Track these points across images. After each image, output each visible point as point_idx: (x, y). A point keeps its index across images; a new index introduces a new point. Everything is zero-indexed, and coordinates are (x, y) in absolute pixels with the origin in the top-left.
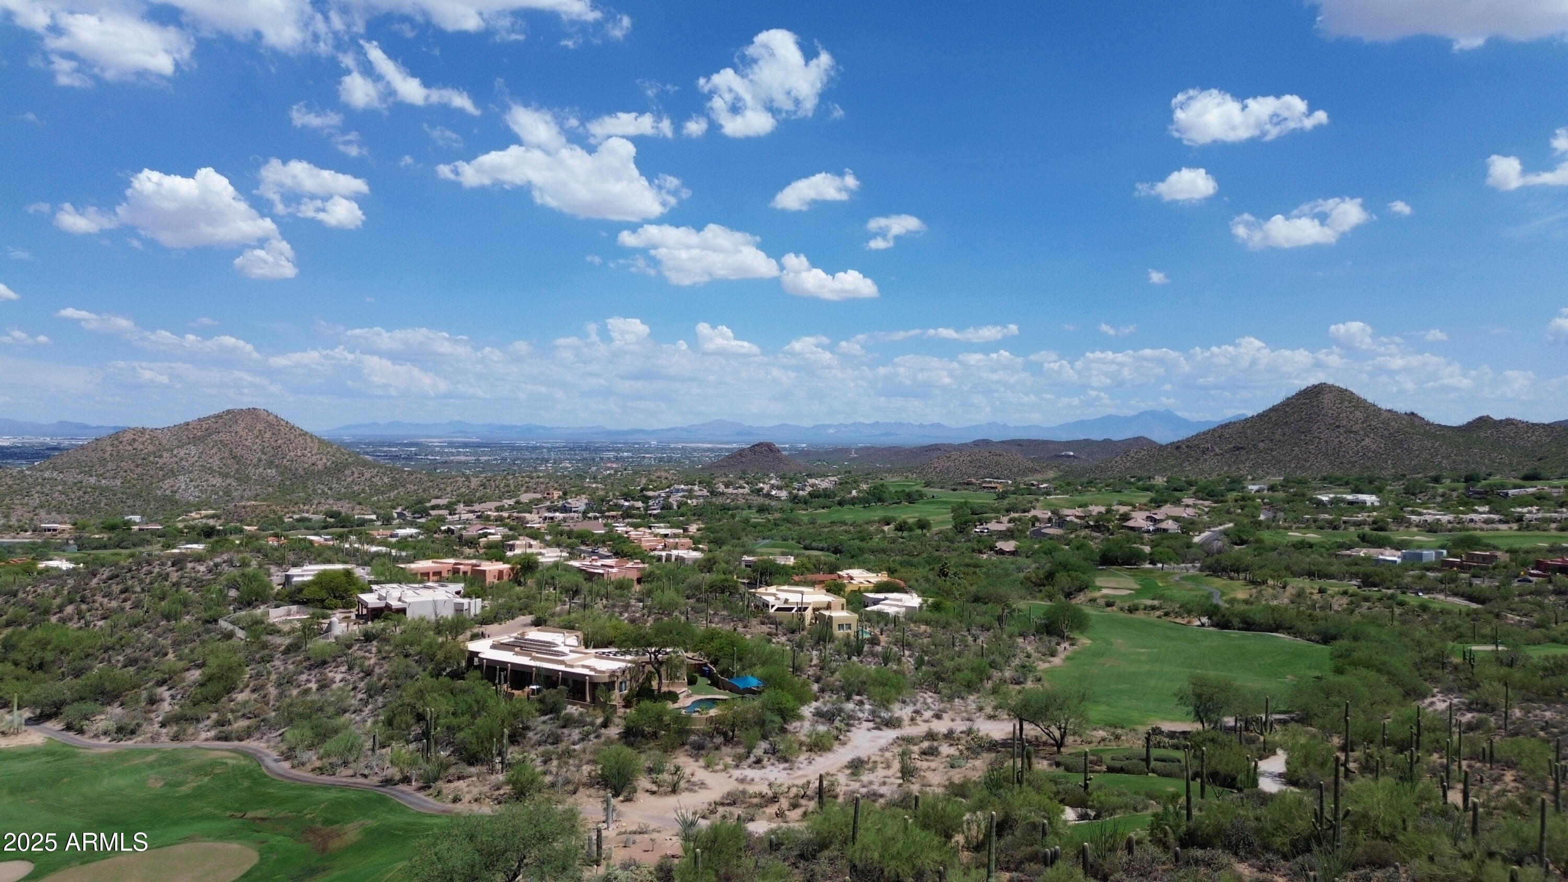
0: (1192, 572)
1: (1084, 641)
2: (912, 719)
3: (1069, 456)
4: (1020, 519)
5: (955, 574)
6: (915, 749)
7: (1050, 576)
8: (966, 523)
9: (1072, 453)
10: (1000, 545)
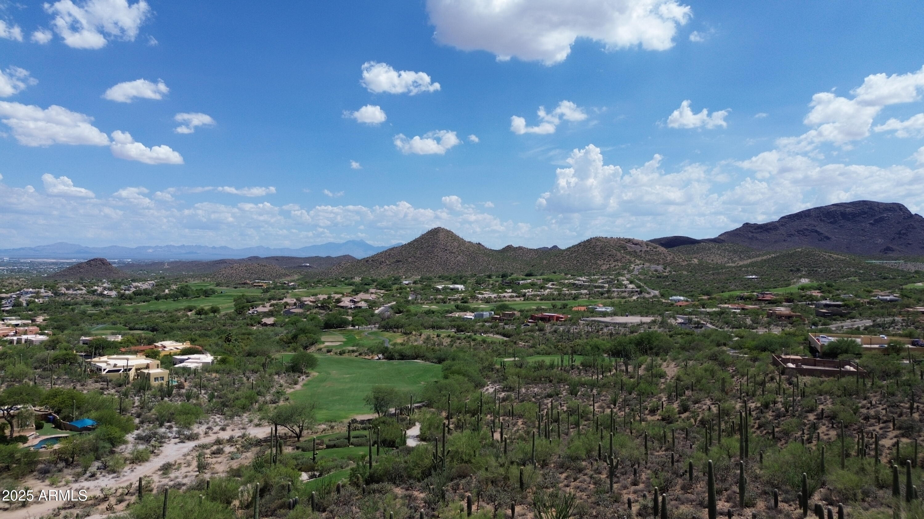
0: (374, 330)
1: (314, 374)
2: (206, 433)
3: (307, 266)
4: (277, 304)
5: (236, 340)
6: (208, 451)
7: (295, 337)
8: (243, 308)
9: (308, 265)
10: (265, 320)
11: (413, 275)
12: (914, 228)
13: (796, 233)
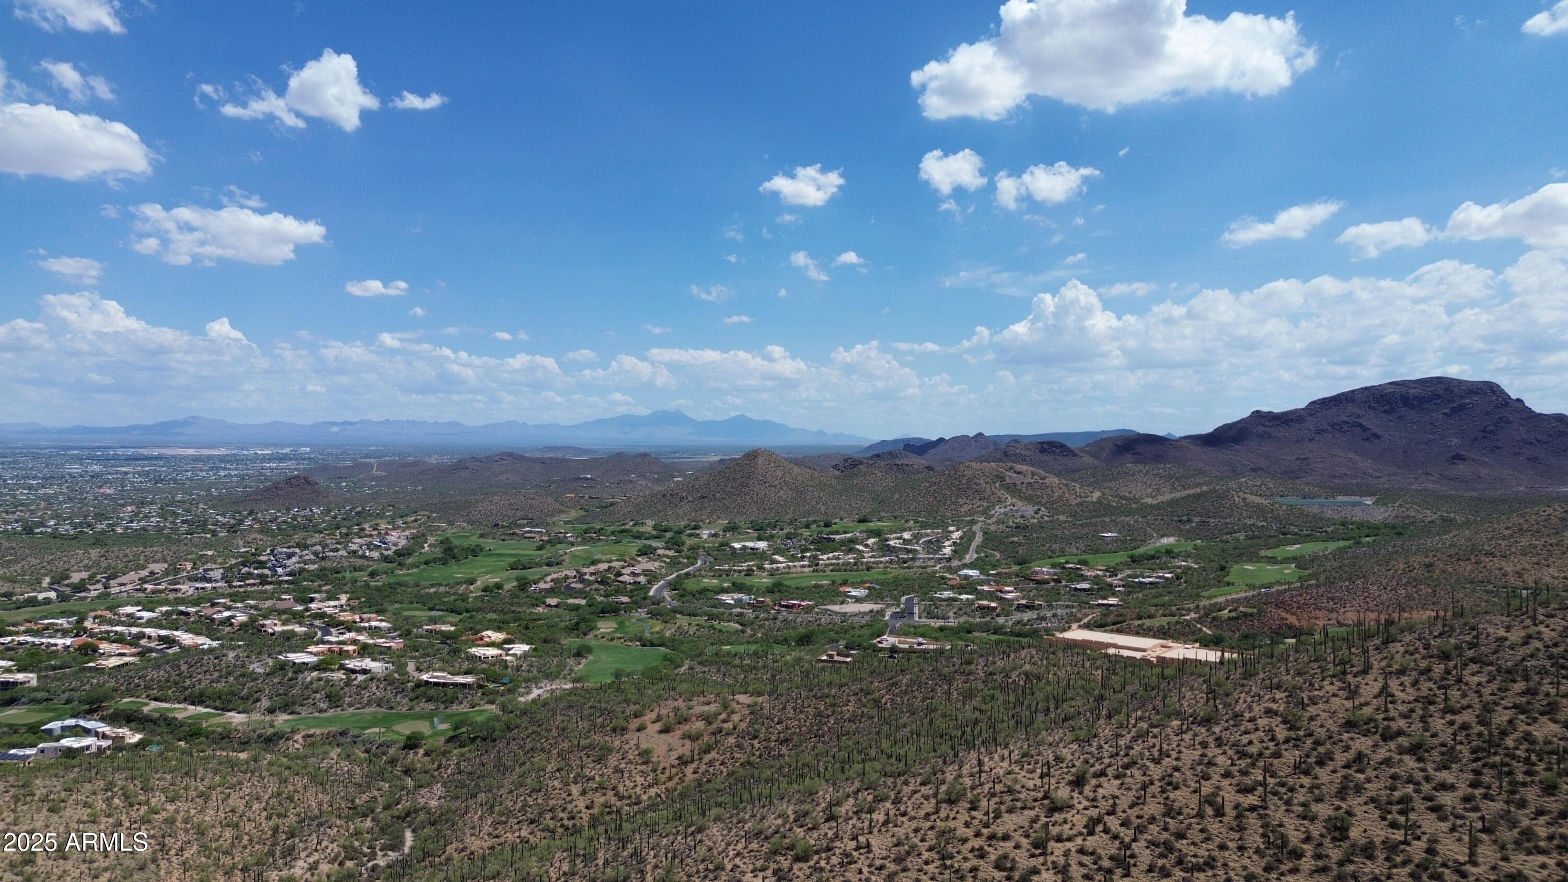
0: (644, 615)
1: (591, 657)
8: (525, 584)
9: (589, 476)
10: (548, 600)
11: (719, 518)
12: (1508, 422)
13: (1330, 428)
